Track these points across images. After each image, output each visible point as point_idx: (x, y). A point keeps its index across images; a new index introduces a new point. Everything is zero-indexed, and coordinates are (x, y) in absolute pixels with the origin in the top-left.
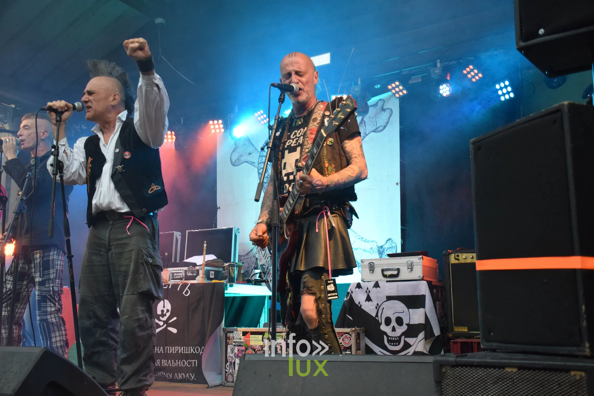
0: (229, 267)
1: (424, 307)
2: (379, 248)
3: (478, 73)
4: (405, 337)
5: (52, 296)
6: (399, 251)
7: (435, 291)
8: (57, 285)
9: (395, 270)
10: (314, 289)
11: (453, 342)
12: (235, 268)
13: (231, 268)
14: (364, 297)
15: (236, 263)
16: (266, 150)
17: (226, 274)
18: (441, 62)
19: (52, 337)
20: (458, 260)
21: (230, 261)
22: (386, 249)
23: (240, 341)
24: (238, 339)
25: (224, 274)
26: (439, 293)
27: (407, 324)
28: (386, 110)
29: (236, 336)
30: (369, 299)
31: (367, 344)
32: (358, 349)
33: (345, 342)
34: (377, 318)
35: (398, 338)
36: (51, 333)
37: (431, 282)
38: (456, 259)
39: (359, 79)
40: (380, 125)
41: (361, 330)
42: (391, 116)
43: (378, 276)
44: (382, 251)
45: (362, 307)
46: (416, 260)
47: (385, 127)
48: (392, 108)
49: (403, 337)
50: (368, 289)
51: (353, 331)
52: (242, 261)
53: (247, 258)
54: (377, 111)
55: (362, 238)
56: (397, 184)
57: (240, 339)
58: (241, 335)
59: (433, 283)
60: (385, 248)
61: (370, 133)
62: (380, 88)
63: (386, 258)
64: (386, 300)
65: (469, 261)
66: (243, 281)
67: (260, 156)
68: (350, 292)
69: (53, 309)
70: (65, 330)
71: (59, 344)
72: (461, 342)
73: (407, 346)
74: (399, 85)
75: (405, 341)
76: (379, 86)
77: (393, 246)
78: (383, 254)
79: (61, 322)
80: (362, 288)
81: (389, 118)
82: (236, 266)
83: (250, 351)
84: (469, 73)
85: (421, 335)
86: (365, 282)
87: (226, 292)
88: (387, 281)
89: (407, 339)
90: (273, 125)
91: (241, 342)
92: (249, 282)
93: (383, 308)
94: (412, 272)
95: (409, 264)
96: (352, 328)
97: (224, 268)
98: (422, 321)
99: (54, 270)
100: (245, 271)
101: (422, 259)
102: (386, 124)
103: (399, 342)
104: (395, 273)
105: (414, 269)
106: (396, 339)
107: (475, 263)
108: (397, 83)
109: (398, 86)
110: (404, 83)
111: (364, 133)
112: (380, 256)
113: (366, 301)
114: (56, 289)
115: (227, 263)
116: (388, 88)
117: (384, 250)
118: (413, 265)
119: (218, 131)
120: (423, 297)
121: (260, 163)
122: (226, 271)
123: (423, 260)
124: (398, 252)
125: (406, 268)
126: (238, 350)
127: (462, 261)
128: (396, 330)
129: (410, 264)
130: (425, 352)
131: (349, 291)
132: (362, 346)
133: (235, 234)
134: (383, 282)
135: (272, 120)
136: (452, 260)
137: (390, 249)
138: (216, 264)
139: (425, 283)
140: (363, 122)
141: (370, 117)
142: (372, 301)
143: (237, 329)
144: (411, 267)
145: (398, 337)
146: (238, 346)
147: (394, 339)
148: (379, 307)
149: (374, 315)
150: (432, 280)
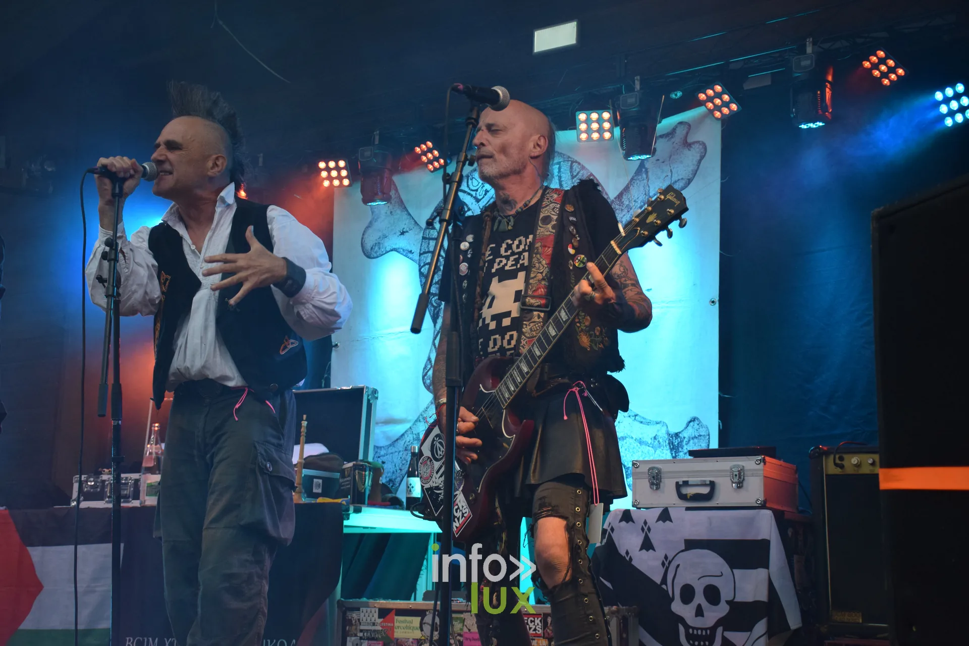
0: (355, 470)
1: (766, 566)
2: (672, 437)
3: (897, 66)
4: (724, 630)
7: (790, 532)
9: (704, 484)
11: (830, 644)
12: (367, 473)
13: (358, 473)
14: (638, 540)
15: (369, 463)
16: (437, 225)
17: (348, 485)
20: (842, 467)
21: (355, 457)
22: (686, 440)
23: (373, 628)
24: (368, 624)
25: (343, 486)
26: (800, 538)
27: (728, 602)
28: (693, 146)
29: (364, 619)
30: (647, 545)
31: (643, 641)
34: (664, 586)
35: (708, 631)
37: (783, 512)
38: (836, 465)
39: (637, 79)
40: (680, 177)
41: (629, 611)
42: (702, 157)
43: (668, 496)
44: (678, 444)
45: (633, 563)
46: (749, 463)
47: (690, 180)
48: (705, 142)
49: (720, 629)
50: (645, 523)
51: (613, 613)
52: (381, 458)
53: (392, 453)
54: (674, 148)
55: (636, 415)
56: (713, 302)
57: (374, 624)
58: (376, 615)
59: (788, 517)
60: (684, 438)
62: (681, 97)
63: (685, 458)
64: (683, 548)
65: (866, 470)
66: (384, 500)
67: (424, 238)
68: (609, 529)
74: (723, 93)
75: (724, 639)
76: (679, 94)
77: (701, 434)
78: (680, 449)
80: (633, 522)
81: (700, 162)
82: (368, 469)
84: (875, 66)
85: (761, 627)
86: (640, 508)
87: (346, 523)
88: (688, 509)
89: (728, 635)
90: (453, 173)
91: (375, 631)
92: (394, 503)
93: (678, 566)
94: (738, 489)
95: (735, 473)
96: (613, 605)
97: (342, 472)
98: (762, 596)
100: (388, 479)
101: (762, 464)
102: (691, 176)
103: (710, 640)
104: (705, 490)
105: (745, 484)
106: (704, 633)
107: (877, 475)
108: (718, 88)
109: (719, 95)
110: (734, 88)
111: (645, 194)
112: (674, 455)
113: (641, 549)
115: (349, 462)
116: (698, 98)
117: (682, 441)
118: (744, 477)
119: (336, 183)
120: (765, 544)
121: (425, 253)
122: (348, 479)
123: (765, 464)
124: (711, 447)
125: (728, 480)
127: (849, 470)
128: (705, 614)
129: (737, 473)
132: (633, 645)
133: (369, 400)
134: (678, 510)
135: (450, 163)
136: (829, 467)
137: (696, 440)
138: (326, 464)
139: (767, 514)
140: (644, 170)
141: (658, 160)
142: (654, 550)
143: (368, 602)
144: (740, 481)
145: (708, 629)
146: (369, 639)
147: (699, 632)
148: (670, 563)
149: (658, 580)
150: (784, 508)
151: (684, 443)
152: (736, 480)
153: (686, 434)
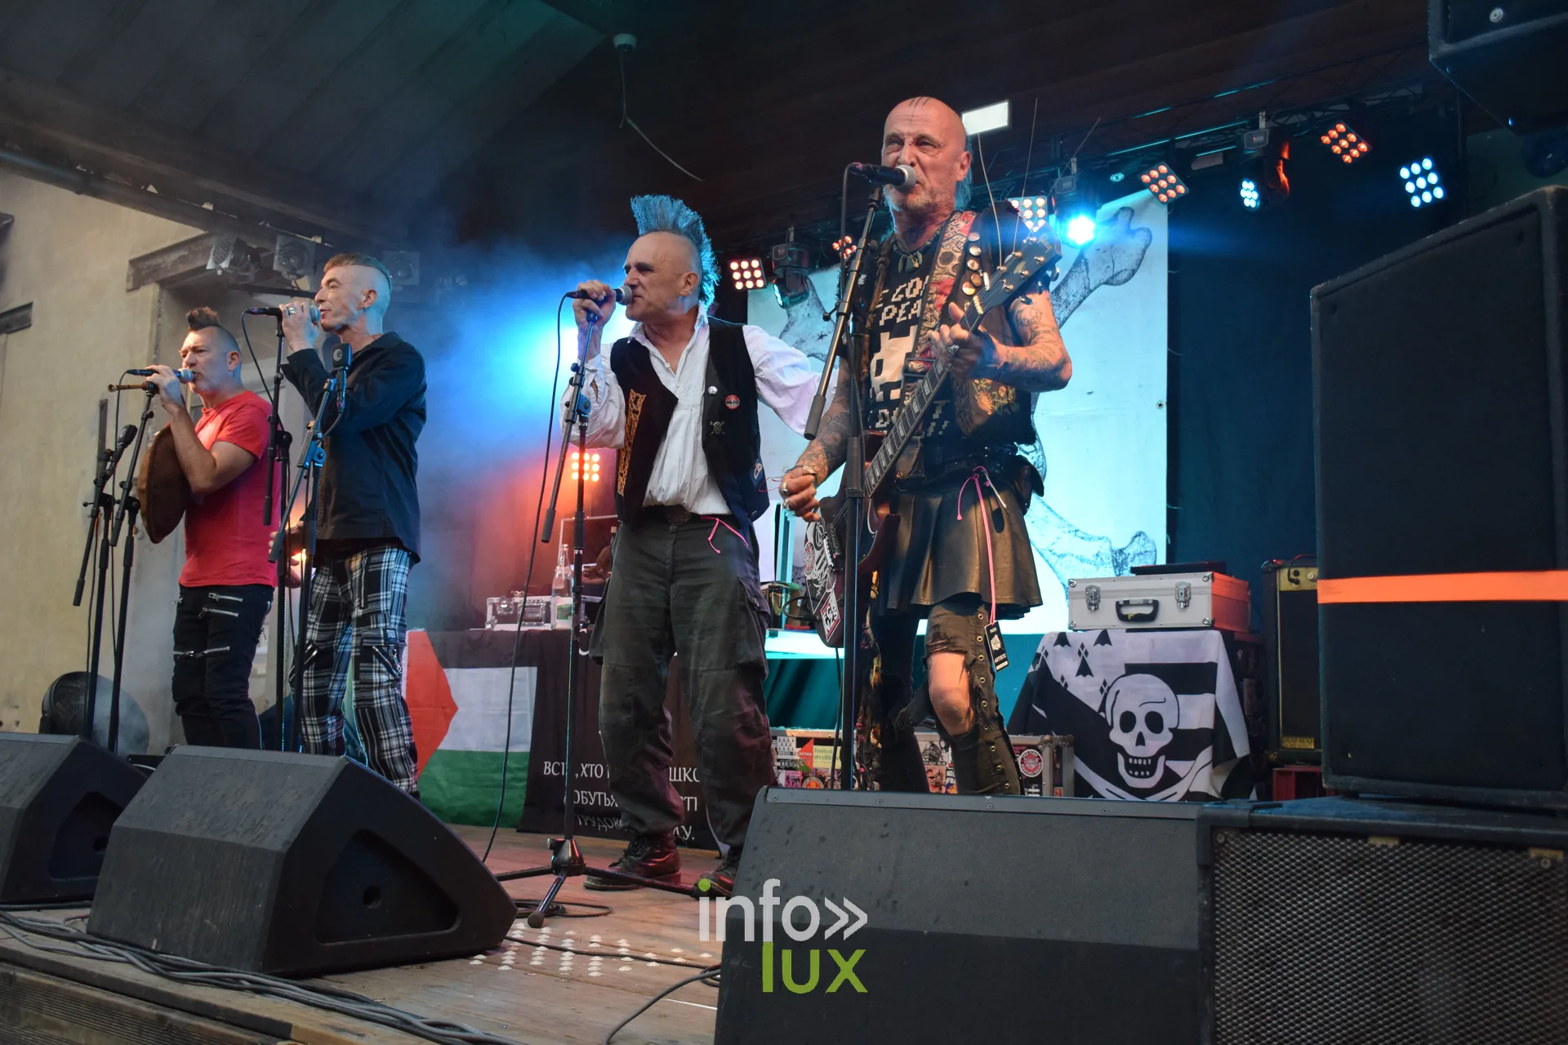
1: (1212, 689)
2: (1116, 553)
3: (1359, 141)
4: (1167, 759)
5: (384, 649)
6: (1162, 560)
7: (1240, 654)
8: (393, 626)
9: (1146, 604)
10: (960, 643)
11: (1278, 772)
12: (784, 595)
13: (772, 595)
14: (1075, 665)
15: (786, 584)
18: (1268, 118)
19: (381, 740)
20: (1297, 582)
22: (1131, 556)
23: (790, 757)
24: (786, 754)
26: (1251, 660)
27: (1171, 730)
28: (1137, 234)
29: (782, 748)
30: (1085, 670)
31: (1079, 771)
32: (1057, 782)
33: (1028, 766)
34: (1102, 714)
35: (1150, 761)
36: (379, 730)
37: (1232, 633)
38: (1291, 580)
39: (1074, 161)
40: (1123, 269)
41: (1064, 740)
42: (1147, 246)
43: (1107, 617)
44: (1122, 561)
45: (1069, 689)
46: (1199, 582)
47: (1134, 272)
48: (1150, 229)
49: (1162, 759)
50: (1083, 646)
51: (1046, 742)
54: (1116, 237)
55: (1076, 531)
56: (1160, 405)
57: (792, 754)
58: (794, 744)
59: (1237, 637)
60: (1129, 554)
61: (1098, 286)
62: (1123, 180)
63: (1129, 576)
64: (1124, 673)
66: (802, 624)
68: (1043, 654)
69: (384, 678)
70: (408, 724)
71: (396, 755)
72: (1298, 774)
73: (1171, 778)
74: (1168, 174)
75: (1166, 769)
76: (1121, 176)
77: (1147, 549)
78: (1124, 566)
79: (401, 708)
80: (1069, 645)
81: (1144, 251)
82: (782, 591)
83: (813, 781)
84: (1335, 141)
85: (1205, 756)
86: (1076, 631)
88: (1129, 631)
89: (1172, 764)
91: (793, 760)
93: (1118, 692)
94: (1184, 609)
95: (1181, 591)
96: (1045, 734)
98: (1208, 723)
99: (389, 592)
101: (1210, 580)
102: (1134, 267)
103: (1152, 769)
104: (1148, 610)
105: (1191, 603)
106: (1145, 763)
108: (1163, 169)
109: (1164, 177)
110: (1181, 168)
111: (1084, 288)
112: (1117, 573)
113: (1077, 675)
114: (391, 634)
116: (1141, 180)
117: (1126, 558)
118: (1190, 594)
119: (750, 284)
120: (1212, 668)
123: (1213, 581)
124: (1158, 563)
125: (1173, 599)
126: (787, 778)
127: (1307, 585)
128: (1147, 742)
129: (1183, 592)
130: (1213, 793)
131: (1039, 651)
132: (1068, 777)
134: (1119, 632)
136: (1284, 583)
137: (1142, 557)
139: (1216, 634)
140: (1083, 261)
141: (1099, 250)
142: (1091, 675)
143: (785, 731)
144: (1185, 599)
145: (1150, 758)
146: (786, 769)
147: (1140, 762)
148: (1109, 688)
149: (1095, 707)
150: (1233, 629)
151: (1129, 560)
152: (1182, 598)
153: (1130, 551)
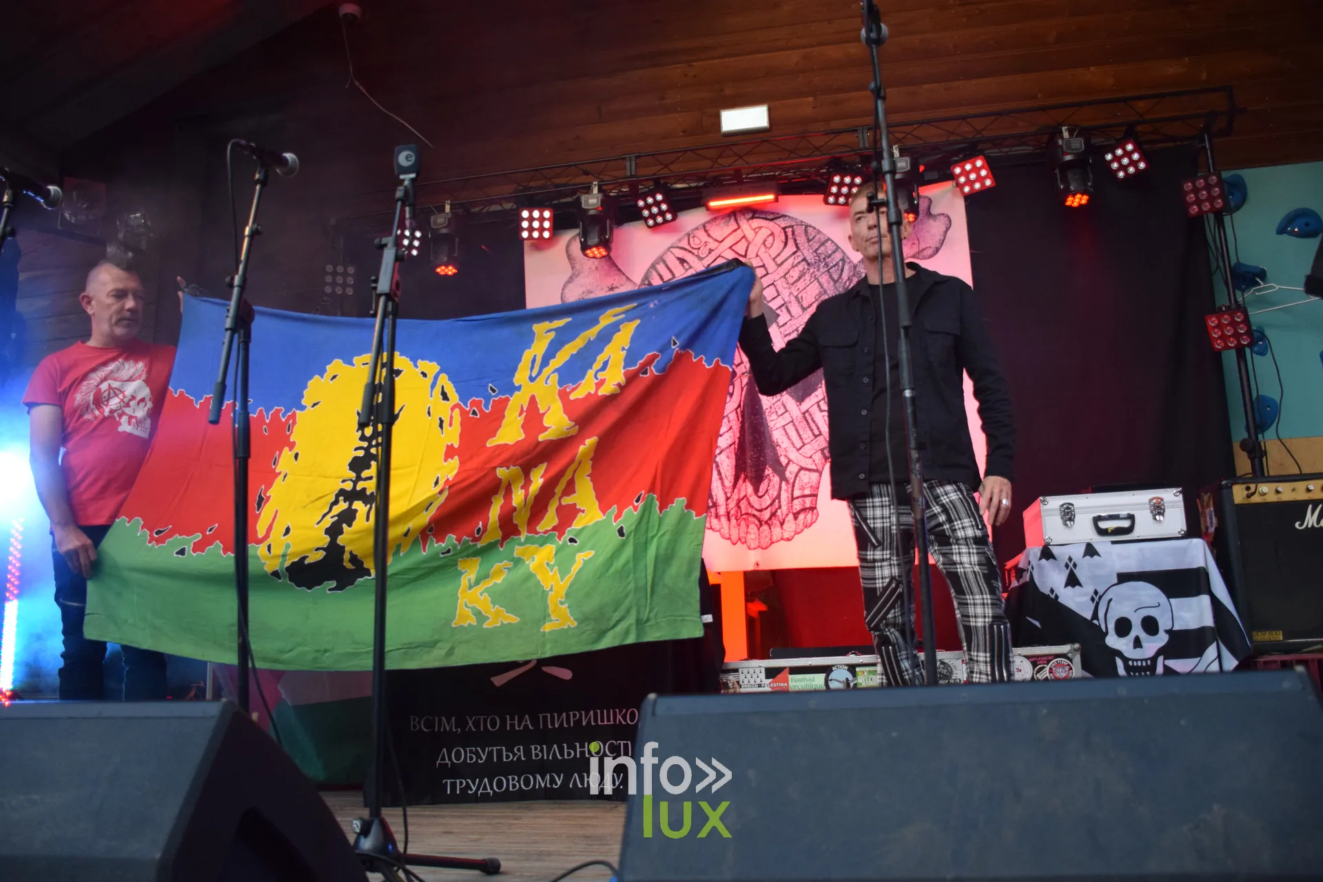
1: (1208, 591)
4: (1165, 659)
9: (1121, 517)
14: (1062, 577)
27: (1167, 632)
30: (1073, 581)
33: (1058, 675)
34: (1095, 622)
35: (1149, 662)
45: (1059, 600)
46: (1168, 496)
49: (1161, 659)
50: (1070, 559)
64: (1116, 581)
75: (1166, 667)
80: (1055, 559)
85: (1210, 653)
88: (1112, 543)
89: (1170, 663)
93: (1110, 600)
95: (1157, 505)
98: (1209, 622)
101: (1181, 495)
103: (1152, 669)
104: (1126, 523)
106: (1144, 664)
113: (1066, 586)
118: (1164, 508)
120: (1202, 572)
125: (1147, 512)
128: (1144, 644)
134: (1103, 545)
136: (1238, 496)
139: (1198, 543)
142: (1080, 585)
144: (1161, 512)
145: (1149, 659)
147: (1139, 663)
148: (1101, 597)
149: (1088, 615)
152: (1156, 512)
